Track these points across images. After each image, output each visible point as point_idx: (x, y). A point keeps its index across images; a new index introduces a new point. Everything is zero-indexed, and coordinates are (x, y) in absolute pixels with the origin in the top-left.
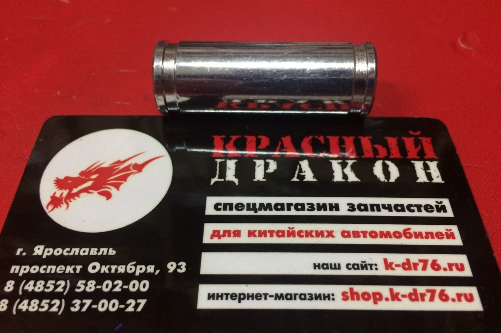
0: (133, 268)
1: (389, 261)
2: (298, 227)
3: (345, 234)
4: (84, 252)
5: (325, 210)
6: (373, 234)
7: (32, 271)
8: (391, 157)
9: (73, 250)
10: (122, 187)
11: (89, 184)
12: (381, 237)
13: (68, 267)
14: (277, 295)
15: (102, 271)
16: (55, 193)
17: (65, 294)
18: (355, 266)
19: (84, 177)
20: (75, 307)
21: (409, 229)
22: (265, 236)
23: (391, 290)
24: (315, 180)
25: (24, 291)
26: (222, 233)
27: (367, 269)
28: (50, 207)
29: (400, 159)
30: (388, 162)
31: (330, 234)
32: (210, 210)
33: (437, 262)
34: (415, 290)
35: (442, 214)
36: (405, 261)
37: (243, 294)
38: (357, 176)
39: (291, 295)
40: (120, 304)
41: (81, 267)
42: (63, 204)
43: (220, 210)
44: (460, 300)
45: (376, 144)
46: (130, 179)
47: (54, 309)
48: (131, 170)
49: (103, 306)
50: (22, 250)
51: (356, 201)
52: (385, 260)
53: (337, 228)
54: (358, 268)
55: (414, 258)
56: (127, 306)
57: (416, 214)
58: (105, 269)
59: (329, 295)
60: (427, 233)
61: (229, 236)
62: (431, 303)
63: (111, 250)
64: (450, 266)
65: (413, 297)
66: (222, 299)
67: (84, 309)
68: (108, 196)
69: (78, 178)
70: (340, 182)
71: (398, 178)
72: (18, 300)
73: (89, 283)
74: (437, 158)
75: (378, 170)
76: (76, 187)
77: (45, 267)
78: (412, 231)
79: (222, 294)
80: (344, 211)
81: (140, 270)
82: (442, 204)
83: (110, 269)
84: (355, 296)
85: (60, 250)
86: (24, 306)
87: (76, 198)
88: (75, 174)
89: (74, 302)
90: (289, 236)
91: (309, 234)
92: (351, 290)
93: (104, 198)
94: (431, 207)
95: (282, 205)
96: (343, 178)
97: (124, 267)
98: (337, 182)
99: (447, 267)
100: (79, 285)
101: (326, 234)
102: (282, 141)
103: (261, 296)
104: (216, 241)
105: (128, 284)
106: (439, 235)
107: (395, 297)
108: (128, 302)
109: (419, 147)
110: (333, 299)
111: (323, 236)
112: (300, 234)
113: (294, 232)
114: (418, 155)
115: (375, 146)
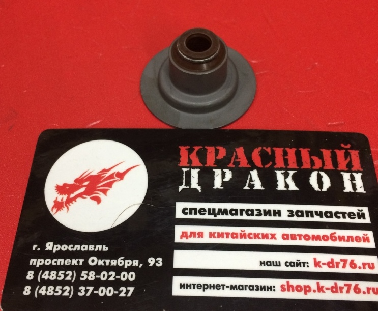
0: (123, 261)
1: (318, 260)
2: (249, 230)
3: (285, 237)
4: (84, 248)
5: (270, 215)
6: (307, 237)
7: (47, 264)
8: (325, 168)
9: (76, 246)
10: (109, 193)
11: (82, 190)
12: (313, 240)
13: (73, 260)
14: (232, 286)
15: (99, 264)
16: (57, 198)
17: (73, 282)
18: (292, 264)
19: (78, 184)
20: (81, 293)
21: (335, 233)
22: (223, 237)
23: (318, 284)
24: (263, 189)
25: (42, 280)
26: (189, 234)
27: (300, 266)
28: (55, 210)
29: (332, 170)
31: (273, 236)
32: (179, 215)
33: (355, 262)
34: (336, 284)
35: (361, 221)
36: (330, 260)
37: (207, 285)
38: (296, 185)
39: (242, 286)
40: (115, 290)
41: (83, 260)
42: (64, 207)
43: (186, 214)
44: (369, 293)
45: (313, 156)
46: (115, 185)
47: (66, 294)
48: (115, 178)
49: (102, 292)
50: (36, 246)
51: (295, 208)
52: (315, 259)
53: (279, 231)
54: (294, 266)
55: (337, 257)
56: (120, 292)
57: (342, 220)
58: (101, 262)
59: (271, 286)
60: (348, 237)
61: (195, 237)
62: (347, 294)
63: (104, 246)
64: (364, 264)
65: (334, 289)
66: (190, 288)
67: (88, 294)
68: (98, 200)
69: (73, 184)
70: (283, 191)
71: (329, 187)
72: (38, 286)
73: (90, 273)
74: (362, 170)
75: (313, 180)
76: (73, 193)
77: (55, 260)
78: (337, 235)
79: (190, 284)
80: (285, 217)
81: (128, 263)
82: (363, 212)
83: (105, 262)
84: (291, 288)
85: (66, 246)
86: (43, 291)
87: (74, 202)
88: (71, 181)
89: (80, 288)
90: (241, 237)
91: (256, 236)
92: (288, 283)
93: (95, 202)
94: (354, 214)
95: (236, 210)
96: (285, 187)
97: (115, 261)
98: (281, 191)
99: (361, 266)
100: (82, 275)
101: (270, 236)
102: (236, 152)
103: (220, 286)
104: (184, 240)
105: (120, 275)
106: (357, 239)
107: (320, 289)
108: (121, 289)
109: (348, 160)
110: (274, 290)
111: (267, 238)
112: (249, 236)
113: (245, 234)
114: (347, 167)
115: (312, 157)
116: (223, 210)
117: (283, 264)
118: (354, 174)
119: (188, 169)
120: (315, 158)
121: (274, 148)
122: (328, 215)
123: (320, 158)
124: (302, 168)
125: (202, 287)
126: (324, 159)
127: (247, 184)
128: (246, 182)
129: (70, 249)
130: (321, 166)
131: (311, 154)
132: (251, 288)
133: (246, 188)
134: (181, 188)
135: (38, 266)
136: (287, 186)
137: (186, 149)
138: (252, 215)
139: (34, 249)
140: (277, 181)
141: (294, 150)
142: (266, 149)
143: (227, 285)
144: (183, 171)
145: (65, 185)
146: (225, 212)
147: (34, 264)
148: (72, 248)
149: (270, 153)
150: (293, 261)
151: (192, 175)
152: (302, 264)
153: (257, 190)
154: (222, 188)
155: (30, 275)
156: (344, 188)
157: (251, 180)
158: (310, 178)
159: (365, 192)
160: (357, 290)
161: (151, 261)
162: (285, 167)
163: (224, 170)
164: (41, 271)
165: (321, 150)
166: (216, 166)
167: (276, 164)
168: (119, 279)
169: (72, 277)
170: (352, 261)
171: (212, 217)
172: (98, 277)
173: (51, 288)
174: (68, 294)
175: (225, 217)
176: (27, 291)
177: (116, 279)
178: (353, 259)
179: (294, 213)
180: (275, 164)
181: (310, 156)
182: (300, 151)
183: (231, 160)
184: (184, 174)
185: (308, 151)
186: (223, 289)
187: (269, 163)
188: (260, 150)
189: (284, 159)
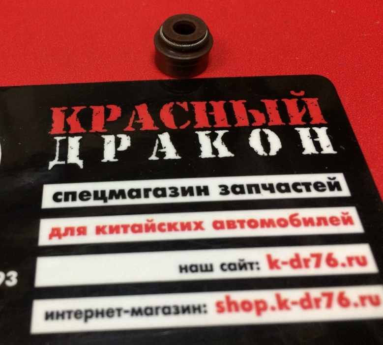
1: (274, 258)
2: (158, 218)
3: (217, 225)
5: (192, 194)
6: (253, 224)
8: (270, 124)
12: (262, 226)
18: (232, 267)
21: (296, 215)
22: (118, 232)
23: (278, 297)
24: (178, 157)
26: (63, 231)
27: (246, 269)
29: (282, 126)
30: (267, 131)
31: (199, 226)
32: (48, 202)
33: (334, 257)
34: (308, 295)
35: (336, 194)
36: (293, 257)
37: (91, 311)
38: (230, 150)
39: (151, 309)
43: (60, 201)
44: (363, 304)
45: (251, 109)
51: (230, 181)
52: (269, 257)
53: (207, 218)
54: (235, 269)
55: (305, 252)
57: (304, 195)
59: (199, 306)
60: (319, 219)
61: (72, 234)
62: (329, 310)
64: (350, 260)
65: (306, 304)
66: (63, 318)
70: (210, 159)
71: (280, 149)
74: (326, 123)
75: (255, 141)
78: (300, 217)
79: (63, 312)
80: (215, 195)
82: (336, 180)
90: (147, 231)
91: (172, 227)
92: (228, 298)
94: (323, 185)
95: (138, 191)
96: (213, 153)
98: (206, 159)
99: (346, 262)
101: (193, 226)
102: (136, 111)
103: (113, 312)
104: (55, 241)
106: (334, 221)
107: (282, 305)
109: (304, 111)
110: (205, 312)
111: (190, 229)
112: (161, 228)
113: (153, 225)
114: (303, 120)
115: (250, 111)
116: (117, 192)
117: (217, 268)
118: (315, 129)
119: (65, 138)
120: (255, 112)
121: (192, 103)
122: (283, 188)
123: (261, 112)
124: (236, 125)
125: (84, 315)
126: (268, 113)
127: (154, 153)
128: (153, 151)
130: (265, 122)
131: (248, 107)
132: (166, 311)
133: (153, 157)
134: (52, 164)
136: (215, 151)
137: (61, 111)
138: (164, 195)
140: (200, 145)
141: (222, 103)
142: (181, 105)
144: (56, 140)
146: (121, 194)
149: (187, 109)
150: (233, 262)
151: (69, 146)
152: (248, 266)
153: (170, 160)
154: (116, 160)
156: (304, 149)
157: (160, 146)
158: (250, 139)
159: (335, 152)
162: (210, 126)
163: (119, 136)
165: (263, 101)
166: (105, 130)
167: (196, 123)
170: (330, 256)
171: (100, 203)
175: (120, 202)
178: (330, 252)
181: (247, 110)
182: (232, 104)
183: (129, 122)
184: (58, 144)
185: (243, 103)
186: (119, 315)
187: (187, 122)
188: (172, 106)
189: (209, 116)
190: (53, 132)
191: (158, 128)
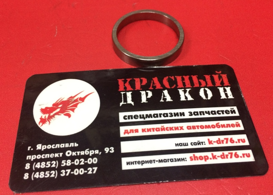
116: (149, 115)
117: (189, 144)
118: (225, 88)
119: (125, 92)
120: (201, 81)
121: (176, 77)
122: (213, 113)
123: (204, 81)
124: (194, 87)
125: (141, 163)
126: (207, 81)
127: (162, 98)
128: (161, 98)
129: (53, 148)
130: (205, 85)
131: (199, 78)
132: (172, 160)
133: (162, 101)
134: (121, 104)
135: (32, 160)
136: (186, 98)
137: (122, 81)
138: (167, 116)
139: (29, 149)
140: (180, 95)
141: (188, 77)
142: (171, 78)
143: (156, 160)
144: (121, 94)
145: (47, 108)
146: (150, 116)
147: (30, 158)
148: (54, 146)
149: (174, 80)
150: (195, 142)
151: (127, 96)
152: (201, 143)
153: (168, 101)
154: (147, 102)
155: (27, 167)
156: (221, 97)
157: (164, 96)
158: (200, 92)
159: (233, 98)
160: (237, 156)
161: (107, 150)
162: (184, 87)
163: (147, 91)
164: (35, 163)
165: (204, 76)
166: (142, 89)
168: (87, 163)
169: (56, 165)
170: (231, 139)
171: (142, 120)
172: (73, 163)
173: (42, 173)
174: (54, 176)
175: (150, 119)
176: (26, 176)
177: (85, 163)
178: (231, 137)
179: (193, 113)
180: (178, 86)
181: (198, 80)
182: (192, 77)
183: (150, 85)
184: (123, 95)
185: (197, 77)
186: (154, 162)
187: (174, 85)
188: (167, 78)
189: (183, 82)
190: (120, 90)
191: (163, 88)
